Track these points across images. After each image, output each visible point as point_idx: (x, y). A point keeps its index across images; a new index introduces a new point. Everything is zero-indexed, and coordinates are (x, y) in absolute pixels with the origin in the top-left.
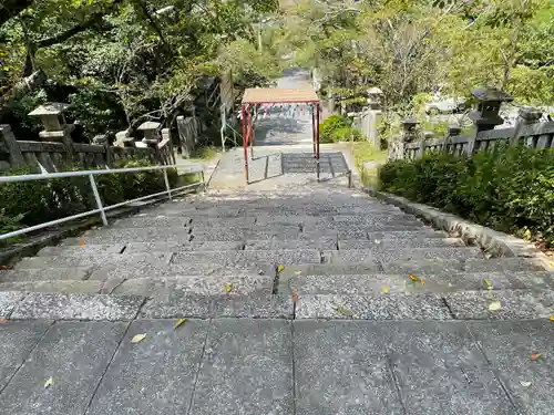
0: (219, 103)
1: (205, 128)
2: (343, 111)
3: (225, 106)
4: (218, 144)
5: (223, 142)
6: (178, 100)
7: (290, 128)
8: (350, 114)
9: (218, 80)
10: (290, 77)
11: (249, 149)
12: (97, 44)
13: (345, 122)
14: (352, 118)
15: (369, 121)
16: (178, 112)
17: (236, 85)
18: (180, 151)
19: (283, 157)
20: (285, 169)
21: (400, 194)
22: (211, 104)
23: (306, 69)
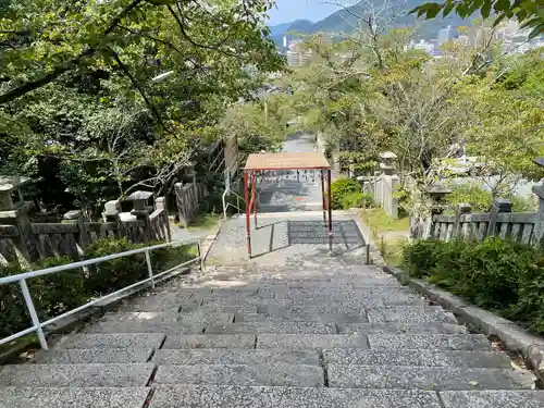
0: (223, 167)
1: (206, 193)
2: (351, 174)
3: (230, 170)
4: (220, 211)
5: (225, 210)
6: (176, 167)
7: (296, 189)
8: (359, 178)
9: (223, 144)
10: (295, 141)
11: (252, 217)
12: (94, 110)
13: (355, 187)
14: (362, 182)
15: (383, 187)
16: (176, 179)
17: (241, 149)
18: (177, 220)
19: (290, 224)
20: (291, 240)
21: (443, 287)
22: (214, 169)
23: (311, 133)
